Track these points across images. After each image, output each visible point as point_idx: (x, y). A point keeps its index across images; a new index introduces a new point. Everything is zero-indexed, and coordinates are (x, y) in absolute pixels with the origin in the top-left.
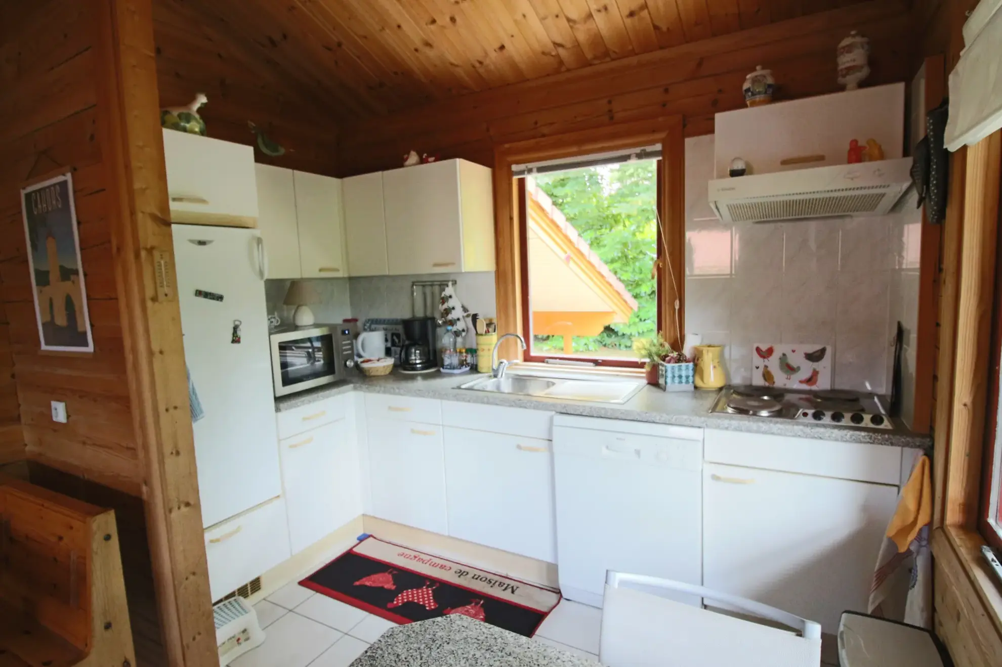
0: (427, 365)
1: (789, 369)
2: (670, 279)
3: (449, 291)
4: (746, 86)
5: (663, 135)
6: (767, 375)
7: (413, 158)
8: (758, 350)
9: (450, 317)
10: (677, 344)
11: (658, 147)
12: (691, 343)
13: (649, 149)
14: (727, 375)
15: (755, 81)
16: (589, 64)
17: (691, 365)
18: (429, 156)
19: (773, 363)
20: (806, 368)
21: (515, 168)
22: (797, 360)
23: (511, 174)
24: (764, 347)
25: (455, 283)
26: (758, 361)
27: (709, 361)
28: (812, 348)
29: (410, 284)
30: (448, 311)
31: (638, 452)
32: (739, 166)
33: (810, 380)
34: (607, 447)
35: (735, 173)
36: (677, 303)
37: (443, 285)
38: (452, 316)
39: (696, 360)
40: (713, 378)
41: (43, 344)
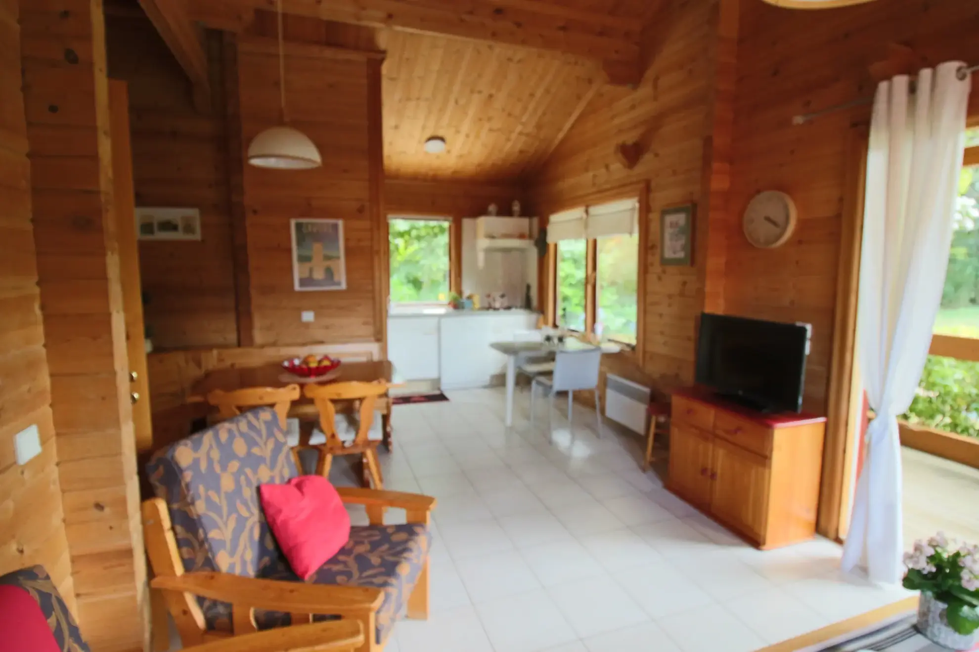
1: (495, 301)
2: (455, 269)
6: (489, 304)
12: (467, 293)
14: (481, 304)
17: (470, 301)
19: (491, 300)
20: (500, 300)
22: (497, 297)
24: (488, 294)
26: (486, 298)
27: (477, 299)
28: (501, 293)
33: (502, 304)
36: (459, 280)
39: (471, 298)
40: (477, 305)
41: (297, 287)
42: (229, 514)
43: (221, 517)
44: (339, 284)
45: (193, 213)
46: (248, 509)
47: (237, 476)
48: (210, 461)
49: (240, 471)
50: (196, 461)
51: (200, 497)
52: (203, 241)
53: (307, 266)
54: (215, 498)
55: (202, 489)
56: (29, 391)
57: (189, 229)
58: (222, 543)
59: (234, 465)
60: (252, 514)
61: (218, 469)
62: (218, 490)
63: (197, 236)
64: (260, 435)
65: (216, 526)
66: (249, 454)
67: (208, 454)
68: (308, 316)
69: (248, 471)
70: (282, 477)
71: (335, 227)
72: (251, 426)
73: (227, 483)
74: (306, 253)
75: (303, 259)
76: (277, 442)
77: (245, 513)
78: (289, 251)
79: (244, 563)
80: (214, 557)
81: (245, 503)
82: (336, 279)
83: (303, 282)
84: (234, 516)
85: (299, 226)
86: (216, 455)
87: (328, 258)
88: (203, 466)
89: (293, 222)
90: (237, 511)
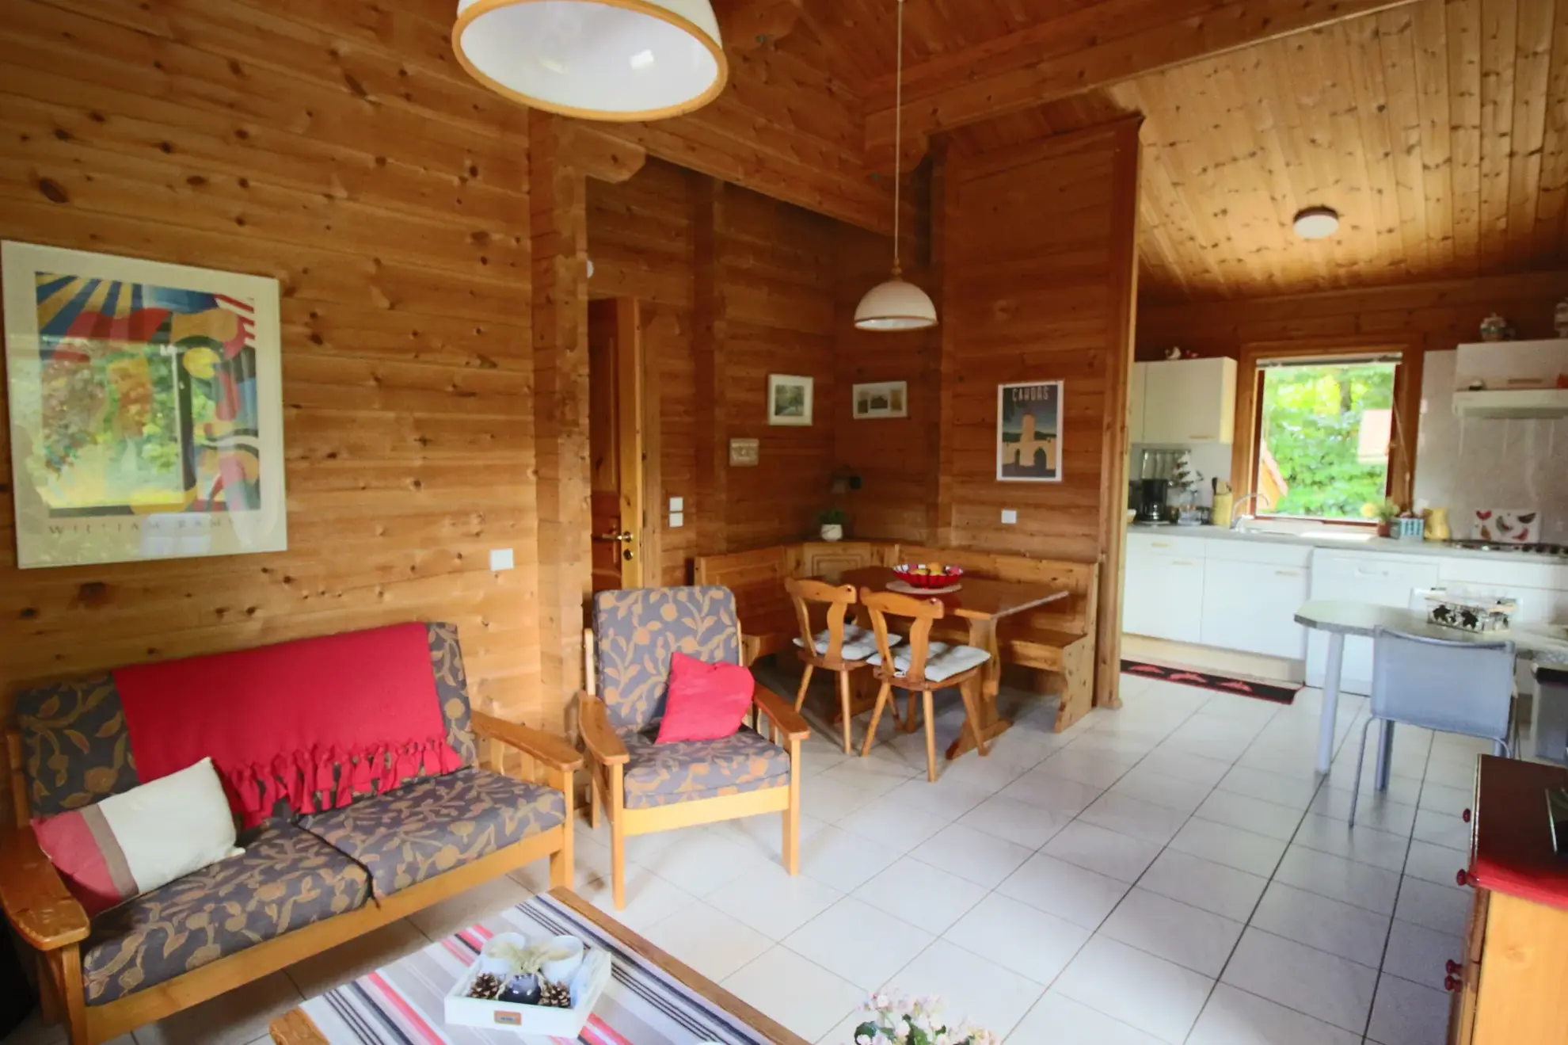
0: (1162, 518)
1: (1503, 527)
2: (1403, 456)
3: (1185, 458)
4: (1483, 326)
5: (1405, 346)
6: (1485, 532)
7: (1177, 353)
8: (1478, 514)
9: (1185, 480)
10: (1406, 506)
11: (1399, 355)
12: (1420, 505)
13: (1390, 355)
14: (1451, 532)
15: (1491, 324)
16: (1343, 288)
17: (1422, 521)
18: (1193, 351)
19: (1491, 524)
20: (1518, 528)
21: (1259, 362)
22: (1511, 521)
23: (1255, 365)
24: (1483, 511)
25: (1189, 451)
26: (1478, 521)
27: (1437, 519)
28: (1524, 513)
29: (1141, 451)
30: (1182, 475)
31: (1386, 573)
32: (1477, 384)
33: (1522, 536)
34: (1360, 570)
35: (1473, 389)
36: (1408, 477)
37: (1181, 452)
38: (1186, 479)
39: (1426, 516)
40: (1439, 531)
41: (1000, 477)
42: (632, 663)
43: (623, 661)
44: (1052, 473)
45: (901, 385)
46: (656, 667)
47: (655, 635)
48: (630, 612)
49: (660, 632)
50: (615, 610)
51: (607, 636)
52: (909, 418)
53: (1014, 446)
54: (622, 642)
55: (611, 631)
56: (513, 526)
57: (897, 406)
58: (616, 683)
59: (656, 625)
60: (659, 673)
61: (635, 622)
62: (628, 640)
63: (903, 413)
64: (700, 610)
65: (615, 666)
66: (678, 620)
67: (630, 607)
68: (1009, 517)
69: (670, 636)
70: (712, 656)
71: (1054, 389)
72: (691, 597)
73: (641, 636)
74: (1013, 430)
75: (1009, 438)
76: (719, 622)
77: (650, 667)
78: (994, 427)
79: (633, 709)
80: (604, 688)
81: (655, 661)
82: (1049, 466)
83: (1007, 470)
84: (637, 667)
85: (1007, 392)
86: (638, 609)
87: (1039, 436)
88: (621, 614)
89: (1001, 388)
90: (642, 663)
